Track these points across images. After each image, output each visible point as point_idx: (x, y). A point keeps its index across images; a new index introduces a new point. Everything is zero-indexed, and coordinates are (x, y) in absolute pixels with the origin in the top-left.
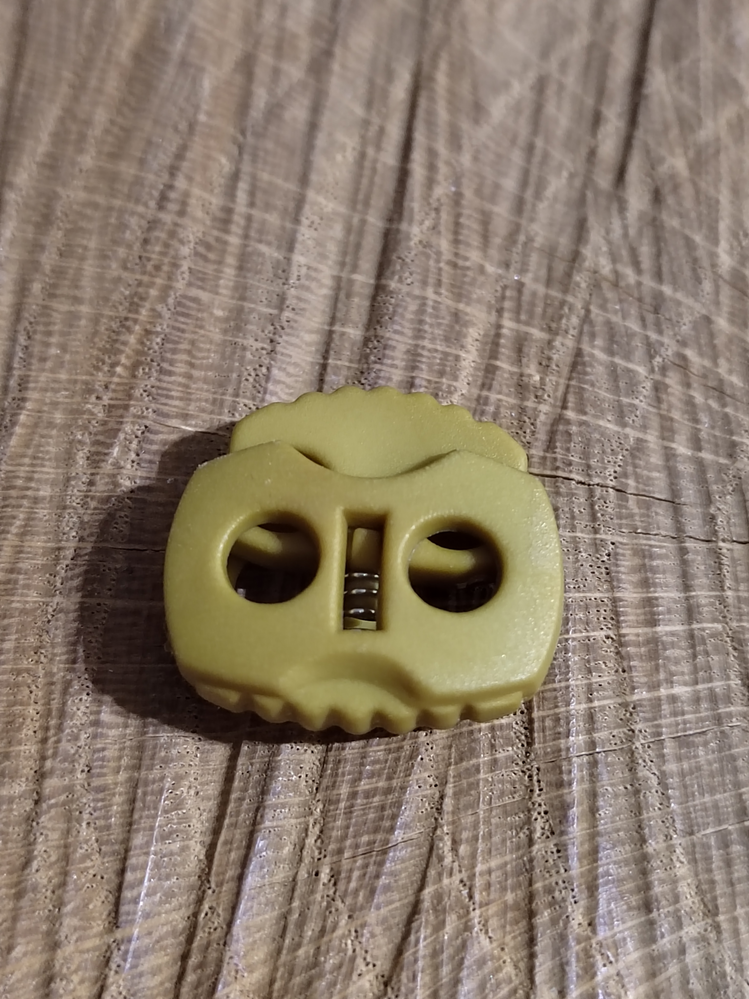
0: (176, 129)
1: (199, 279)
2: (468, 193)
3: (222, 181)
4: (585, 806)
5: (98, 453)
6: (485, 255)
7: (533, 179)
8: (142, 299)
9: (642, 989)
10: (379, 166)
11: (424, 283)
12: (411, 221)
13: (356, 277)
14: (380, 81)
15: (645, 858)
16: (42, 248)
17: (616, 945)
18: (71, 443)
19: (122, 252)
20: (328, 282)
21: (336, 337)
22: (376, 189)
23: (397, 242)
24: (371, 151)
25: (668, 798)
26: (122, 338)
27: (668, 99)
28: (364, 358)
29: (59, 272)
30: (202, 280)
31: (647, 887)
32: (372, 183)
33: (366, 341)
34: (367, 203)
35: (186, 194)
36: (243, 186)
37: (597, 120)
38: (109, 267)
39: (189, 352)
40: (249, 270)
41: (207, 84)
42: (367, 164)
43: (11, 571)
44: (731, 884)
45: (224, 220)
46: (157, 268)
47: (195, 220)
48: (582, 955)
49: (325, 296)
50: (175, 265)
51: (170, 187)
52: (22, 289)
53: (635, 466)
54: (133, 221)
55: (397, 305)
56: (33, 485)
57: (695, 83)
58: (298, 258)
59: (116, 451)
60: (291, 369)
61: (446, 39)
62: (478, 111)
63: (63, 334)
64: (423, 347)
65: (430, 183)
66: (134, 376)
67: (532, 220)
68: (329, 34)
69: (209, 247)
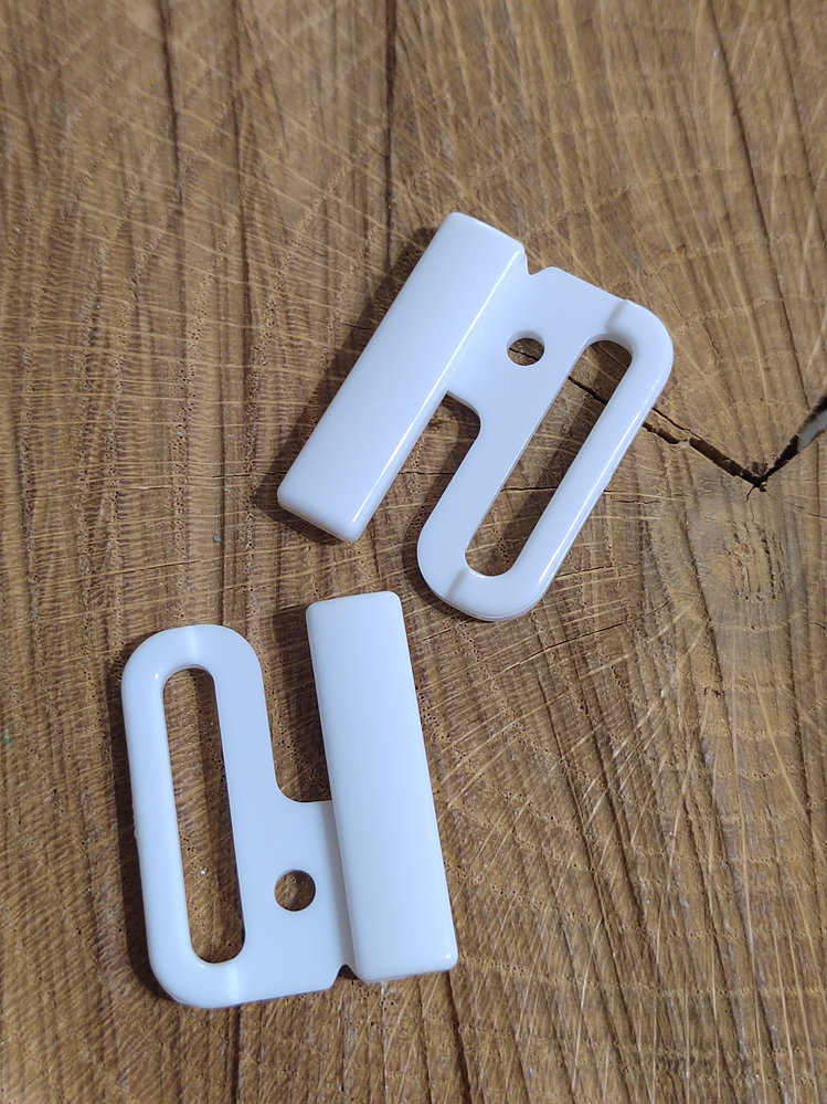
0: (89, 287)
1: (128, 388)
2: (290, 295)
3: (128, 317)
4: (433, 668)
5: (91, 516)
6: (311, 336)
7: (331, 275)
8: (94, 409)
9: (485, 767)
10: (229, 286)
11: (275, 362)
12: (258, 321)
13: (229, 366)
14: (217, 225)
15: (475, 690)
16: (21, 387)
17: (466, 744)
18: (72, 512)
19: (74, 379)
20: (213, 372)
21: (225, 410)
22: (230, 303)
23: (253, 338)
24: (221, 277)
25: (482, 653)
26: (88, 438)
27: (409, 202)
28: (246, 419)
29: (36, 402)
30: (130, 388)
31: (479, 707)
32: (226, 297)
33: (245, 408)
34: (226, 315)
35: (108, 333)
36: (141, 318)
37: (366, 226)
38: (68, 392)
39: (133, 438)
40: (159, 376)
41: (102, 251)
42: (221, 286)
43: (54, 601)
44: (527, 695)
45: (136, 344)
46: (100, 386)
47: (116, 348)
48: (447, 755)
49: (212, 382)
50: (112, 382)
51: (96, 329)
52: (15, 416)
53: (428, 456)
54: (76, 356)
55: (261, 381)
56: (54, 544)
57: (424, 188)
58: (190, 361)
59: (102, 511)
60: (201, 436)
61: (255, 187)
62: (286, 236)
63: (48, 442)
64: (283, 405)
65: (265, 293)
66: (102, 461)
67: (336, 305)
68: (177, 199)
69: (130, 366)
